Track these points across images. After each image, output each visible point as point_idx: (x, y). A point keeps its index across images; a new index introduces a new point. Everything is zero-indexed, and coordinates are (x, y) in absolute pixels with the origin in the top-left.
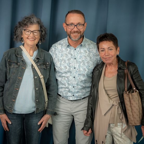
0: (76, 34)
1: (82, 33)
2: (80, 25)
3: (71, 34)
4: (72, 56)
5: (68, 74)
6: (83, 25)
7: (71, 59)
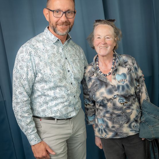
0: (64, 26)
1: (72, 24)
2: (69, 13)
3: (58, 26)
4: (62, 56)
6: (74, 12)
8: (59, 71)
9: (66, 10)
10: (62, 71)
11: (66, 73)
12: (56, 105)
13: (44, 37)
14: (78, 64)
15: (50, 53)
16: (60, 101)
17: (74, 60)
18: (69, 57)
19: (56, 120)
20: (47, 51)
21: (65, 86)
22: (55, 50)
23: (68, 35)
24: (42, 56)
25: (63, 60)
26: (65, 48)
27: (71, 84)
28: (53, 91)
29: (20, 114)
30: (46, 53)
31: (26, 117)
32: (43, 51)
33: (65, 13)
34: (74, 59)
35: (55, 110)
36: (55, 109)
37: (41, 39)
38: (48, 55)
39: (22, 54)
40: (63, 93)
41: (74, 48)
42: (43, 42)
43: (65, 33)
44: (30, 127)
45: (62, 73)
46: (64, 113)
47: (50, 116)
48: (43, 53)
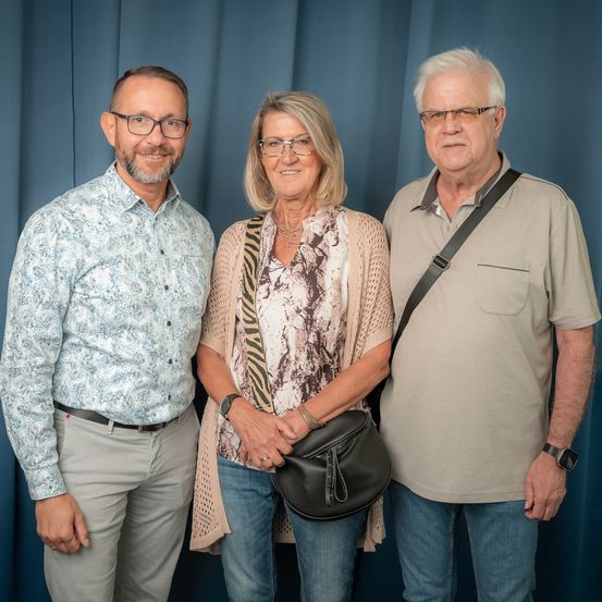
1: (177, 154)
2: (171, 123)
3: (138, 156)
4: (151, 243)
5: (147, 317)
6: (187, 123)
7: (149, 254)
8: (135, 285)
9: (163, 115)
10: (143, 286)
11: (156, 292)
12: (117, 379)
13: (104, 191)
14: (197, 269)
16: (128, 368)
17: (185, 257)
18: (172, 248)
19: (111, 424)
20: (110, 227)
21: (146, 329)
22: (132, 226)
23: (169, 183)
24: (94, 242)
25: (152, 256)
26: (162, 224)
27: (169, 324)
28: (110, 340)
29: (20, 404)
30: (106, 234)
31: (34, 413)
32: (98, 226)
33: (160, 123)
34: (186, 253)
35: (111, 394)
36: (114, 389)
37: (94, 195)
38: (111, 240)
39: (41, 236)
40: (140, 349)
41: (187, 225)
42: (100, 204)
43: (157, 177)
44: (43, 444)
45: (144, 293)
46: (137, 404)
47: (95, 407)
48: (98, 232)
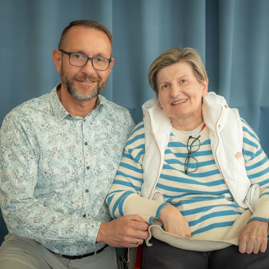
4: (78, 138)
6: (110, 60)
7: (77, 146)
8: (65, 168)
15: (54, 132)
20: (49, 128)
26: (89, 124)
30: (47, 132)
32: (41, 127)
33: (92, 59)
38: (49, 137)
41: (109, 122)
45: (71, 173)
48: (41, 130)
